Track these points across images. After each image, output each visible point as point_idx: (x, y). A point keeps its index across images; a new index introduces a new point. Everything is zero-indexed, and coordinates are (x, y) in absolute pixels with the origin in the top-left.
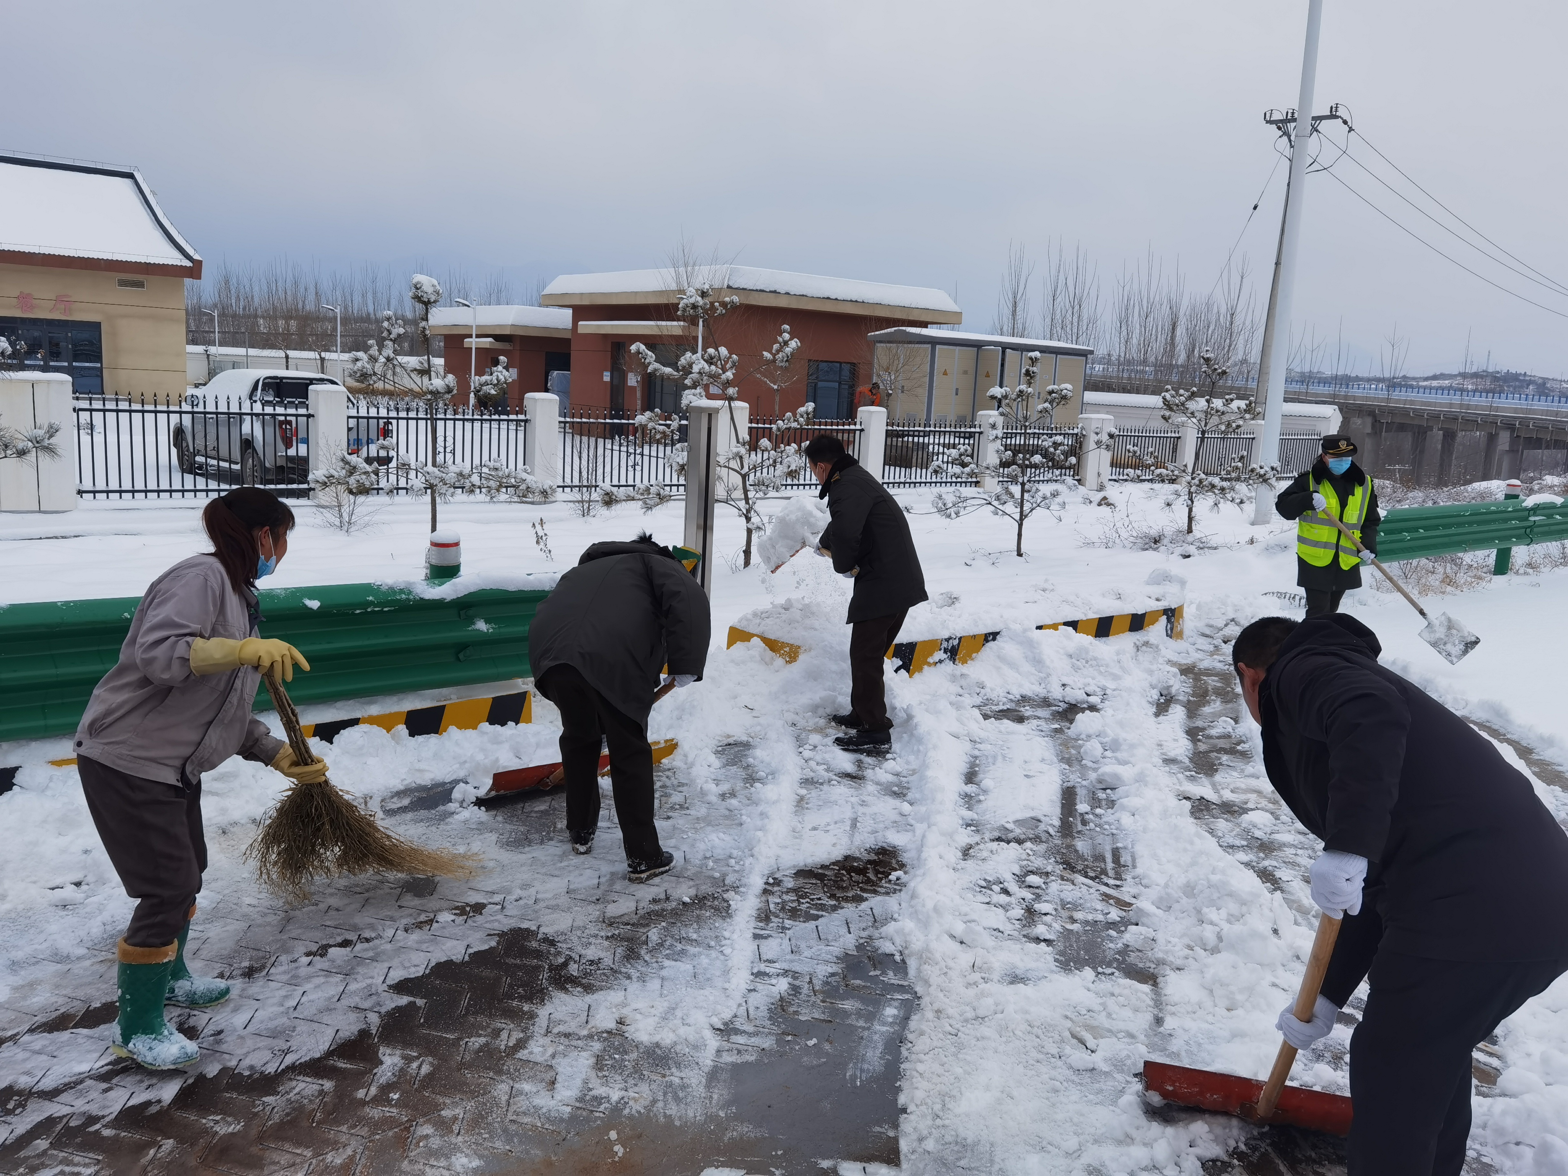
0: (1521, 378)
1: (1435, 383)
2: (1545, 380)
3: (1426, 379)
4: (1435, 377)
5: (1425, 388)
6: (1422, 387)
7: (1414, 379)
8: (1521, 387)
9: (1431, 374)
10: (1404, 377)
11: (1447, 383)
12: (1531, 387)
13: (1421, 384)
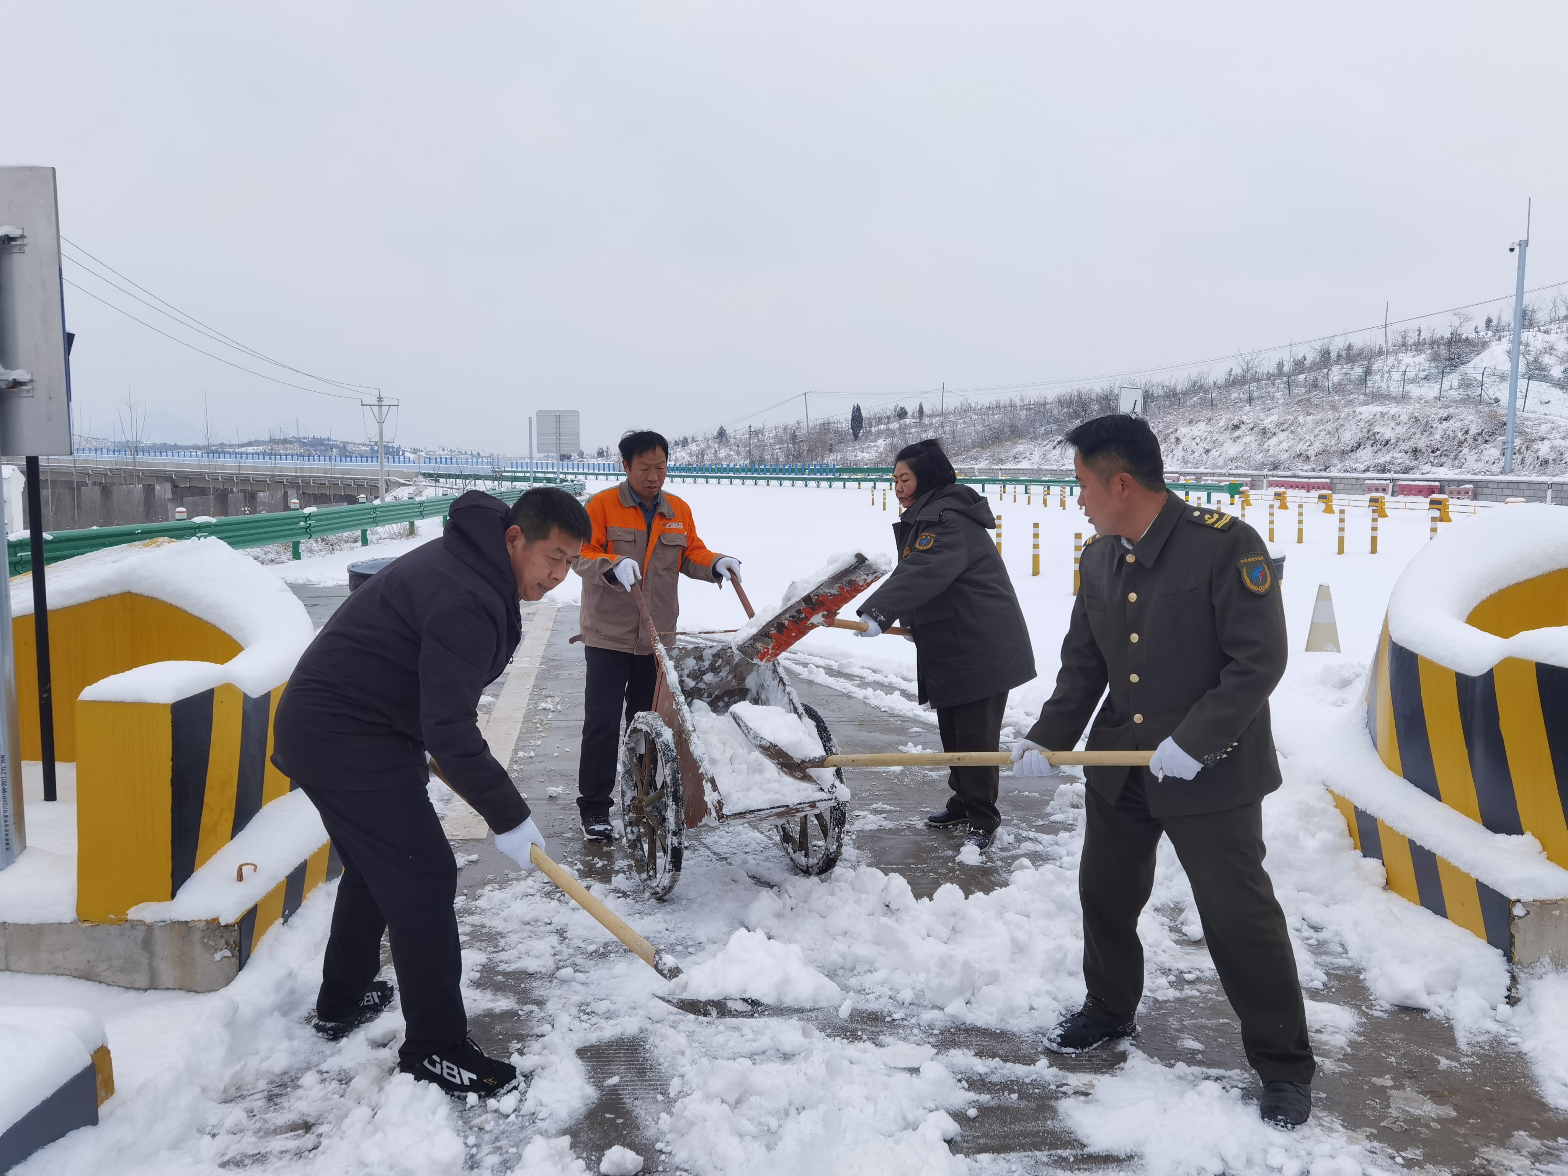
0: (326, 442)
1: (250, 450)
2: (345, 444)
3: (241, 446)
4: (250, 444)
5: (241, 454)
6: (238, 453)
7: (231, 446)
8: (327, 450)
9: (245, 441)
10: (222, 445)
11: (260, 449)
12: (334, 450)
13: (237, 450)
